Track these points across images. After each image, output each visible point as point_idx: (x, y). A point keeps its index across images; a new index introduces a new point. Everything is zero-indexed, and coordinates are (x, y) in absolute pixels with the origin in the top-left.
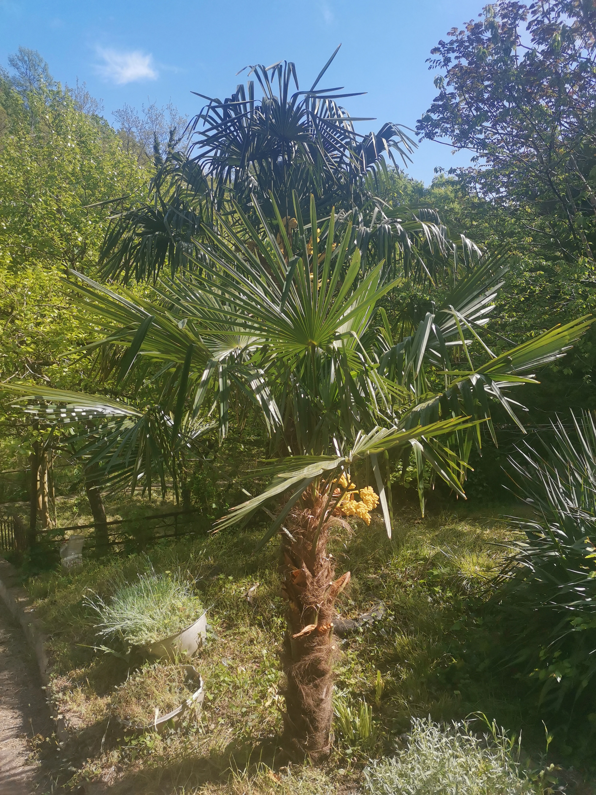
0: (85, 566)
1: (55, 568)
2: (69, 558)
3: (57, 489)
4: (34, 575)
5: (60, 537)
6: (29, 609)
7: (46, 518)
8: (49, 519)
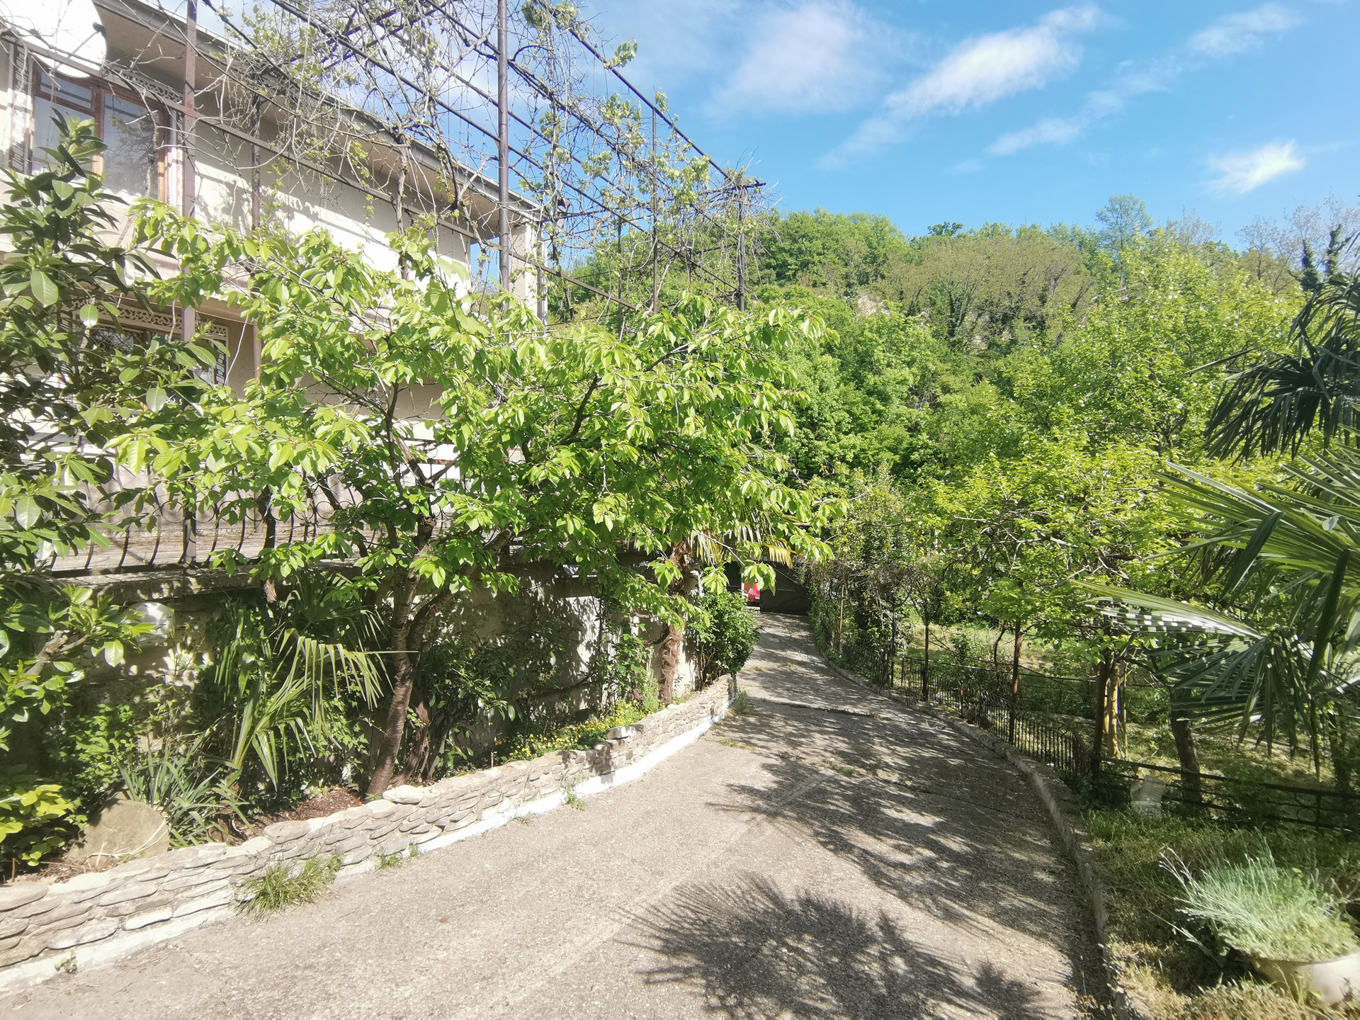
0: (1165, 820)
1: (1123, 809)
2: (1142, 803)
3: (1128, 713)
4: (1095, 808)
5: (1132, 773)
6: (1086, 846)
7: (1113, 745)
8: (1116, 748)
